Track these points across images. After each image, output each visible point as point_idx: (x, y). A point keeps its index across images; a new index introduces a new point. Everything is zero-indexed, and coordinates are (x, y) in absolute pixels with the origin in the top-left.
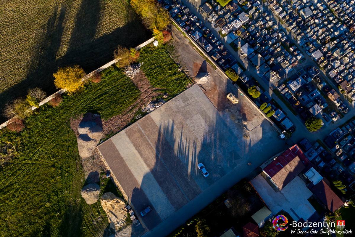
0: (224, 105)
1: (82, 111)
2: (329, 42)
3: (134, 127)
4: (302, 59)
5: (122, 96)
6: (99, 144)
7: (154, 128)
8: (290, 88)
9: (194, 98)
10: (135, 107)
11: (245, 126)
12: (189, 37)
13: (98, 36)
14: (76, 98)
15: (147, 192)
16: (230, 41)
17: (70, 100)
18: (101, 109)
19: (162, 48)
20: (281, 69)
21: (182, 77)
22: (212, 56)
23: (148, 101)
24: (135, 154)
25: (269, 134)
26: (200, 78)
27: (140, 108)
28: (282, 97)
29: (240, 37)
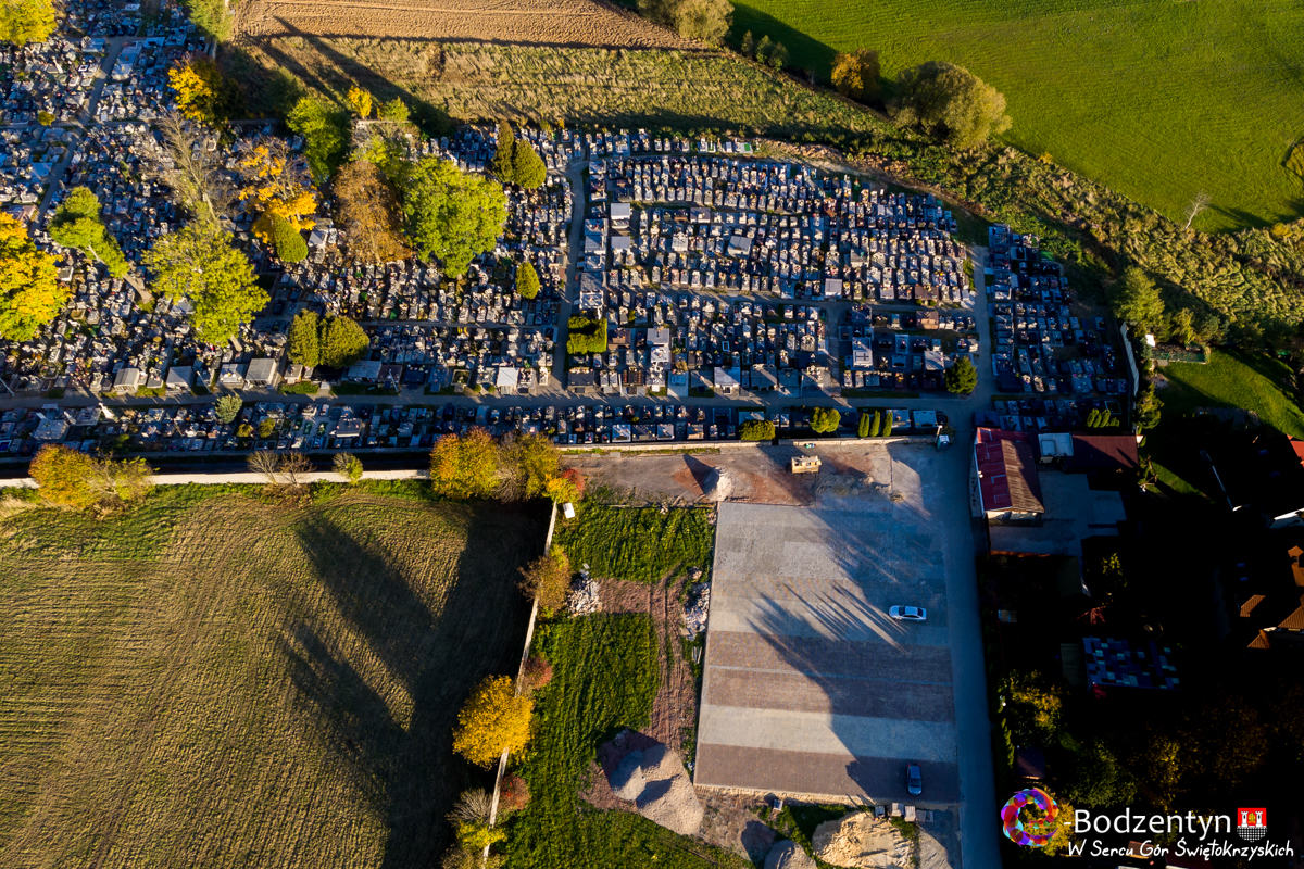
0: (806, 488)
1: (583, 758)
2: (825, 257)
3: (712, 679)
4: (820, 314)
5: (622, 656)
6: (691, 774)
7: (748, 643)
8: (862, 368)
9: (745, 527)
10: (668, 647)
11: (874, 484)
12: (611, 448)
13: (438, 606)
14: (541, 751)
15: (874, 751)
16: (685, 391)
17: (535, 769)
18: (615, 717)
19: (588, 509)
20: (813, 356)
21: (682, 519)
22: (690, 437)
23: (679, 614)
24: (774, 719)
25: (922, 459)
26: (715, 487)
27: (681, 639)
28: (867, 391)
29: (690, 371)
